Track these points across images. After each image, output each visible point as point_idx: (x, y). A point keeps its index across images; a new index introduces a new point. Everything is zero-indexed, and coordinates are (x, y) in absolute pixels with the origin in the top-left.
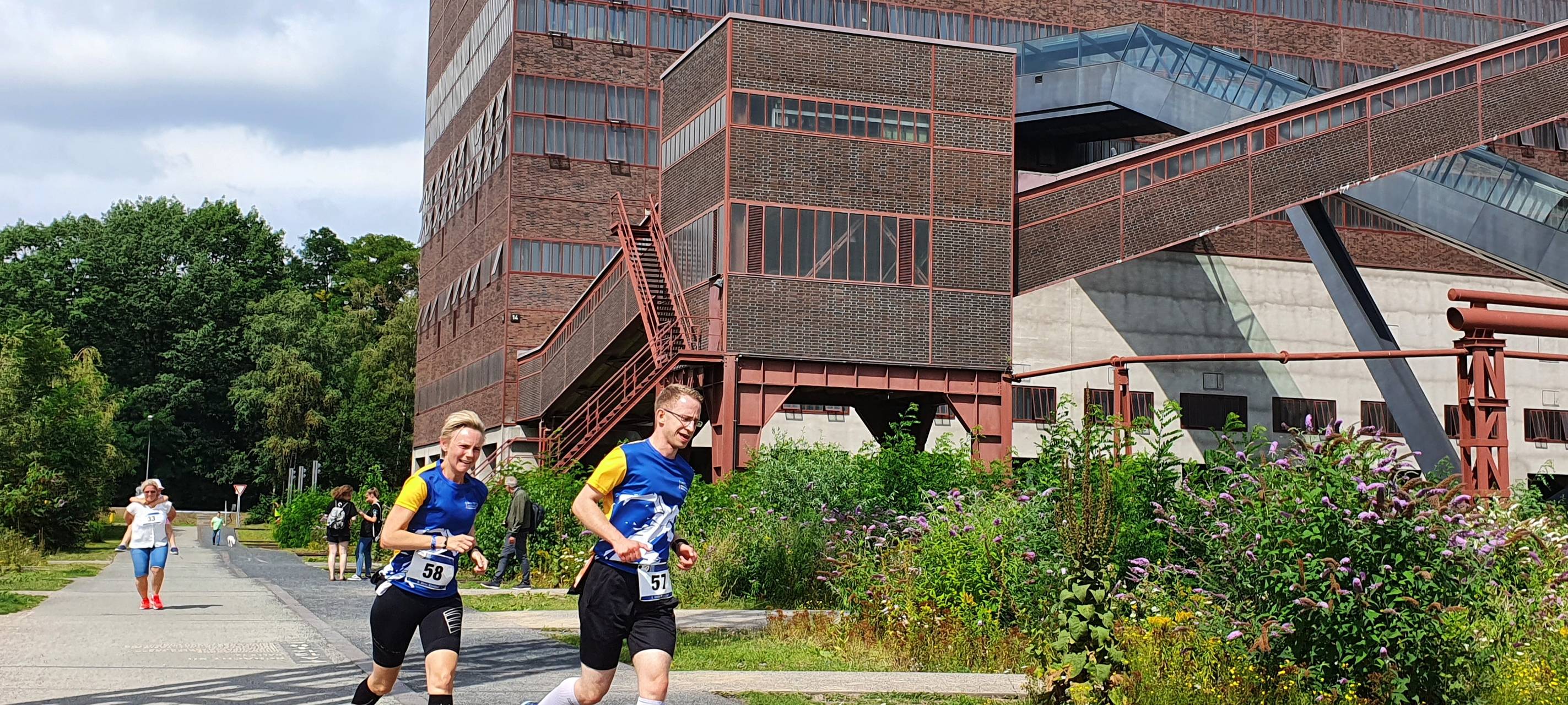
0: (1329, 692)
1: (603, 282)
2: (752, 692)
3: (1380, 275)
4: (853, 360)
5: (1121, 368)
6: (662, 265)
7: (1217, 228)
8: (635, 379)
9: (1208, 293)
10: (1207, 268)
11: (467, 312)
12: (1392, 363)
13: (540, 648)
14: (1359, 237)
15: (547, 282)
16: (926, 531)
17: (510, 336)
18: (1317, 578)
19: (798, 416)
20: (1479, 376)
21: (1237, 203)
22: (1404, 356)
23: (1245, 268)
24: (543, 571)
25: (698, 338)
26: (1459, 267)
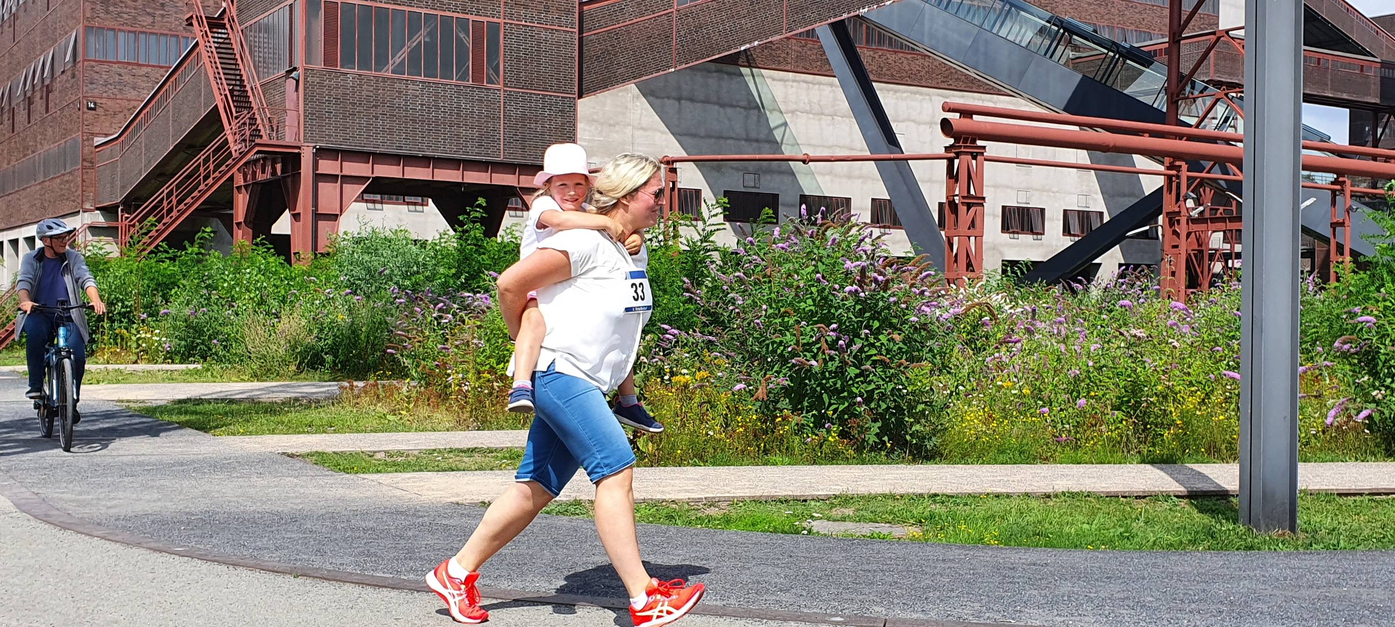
0: (817, 435)
1: (179, 72)
2: (317, 452)
3: (892, 90)
4: (429, 153)
5: (671, 166)
6: (238, 56)
7: (756, 43)
8: (212, 167)
9: (749, 102)
10: (749, 80)
11: (41, 98)
12: (896, 165)
13: (113, 418)
14: (876, 56)
15: (122, 71)
16: (488, 308)
17: (86, 123)
18: (811, 341)
19: (378, 206)
20: (963, 177)
21: (773, 21)
22: (907, 159)
23: (780, 80)
24: (122, 348)
25: (275, 128)
26: (956, 83)
